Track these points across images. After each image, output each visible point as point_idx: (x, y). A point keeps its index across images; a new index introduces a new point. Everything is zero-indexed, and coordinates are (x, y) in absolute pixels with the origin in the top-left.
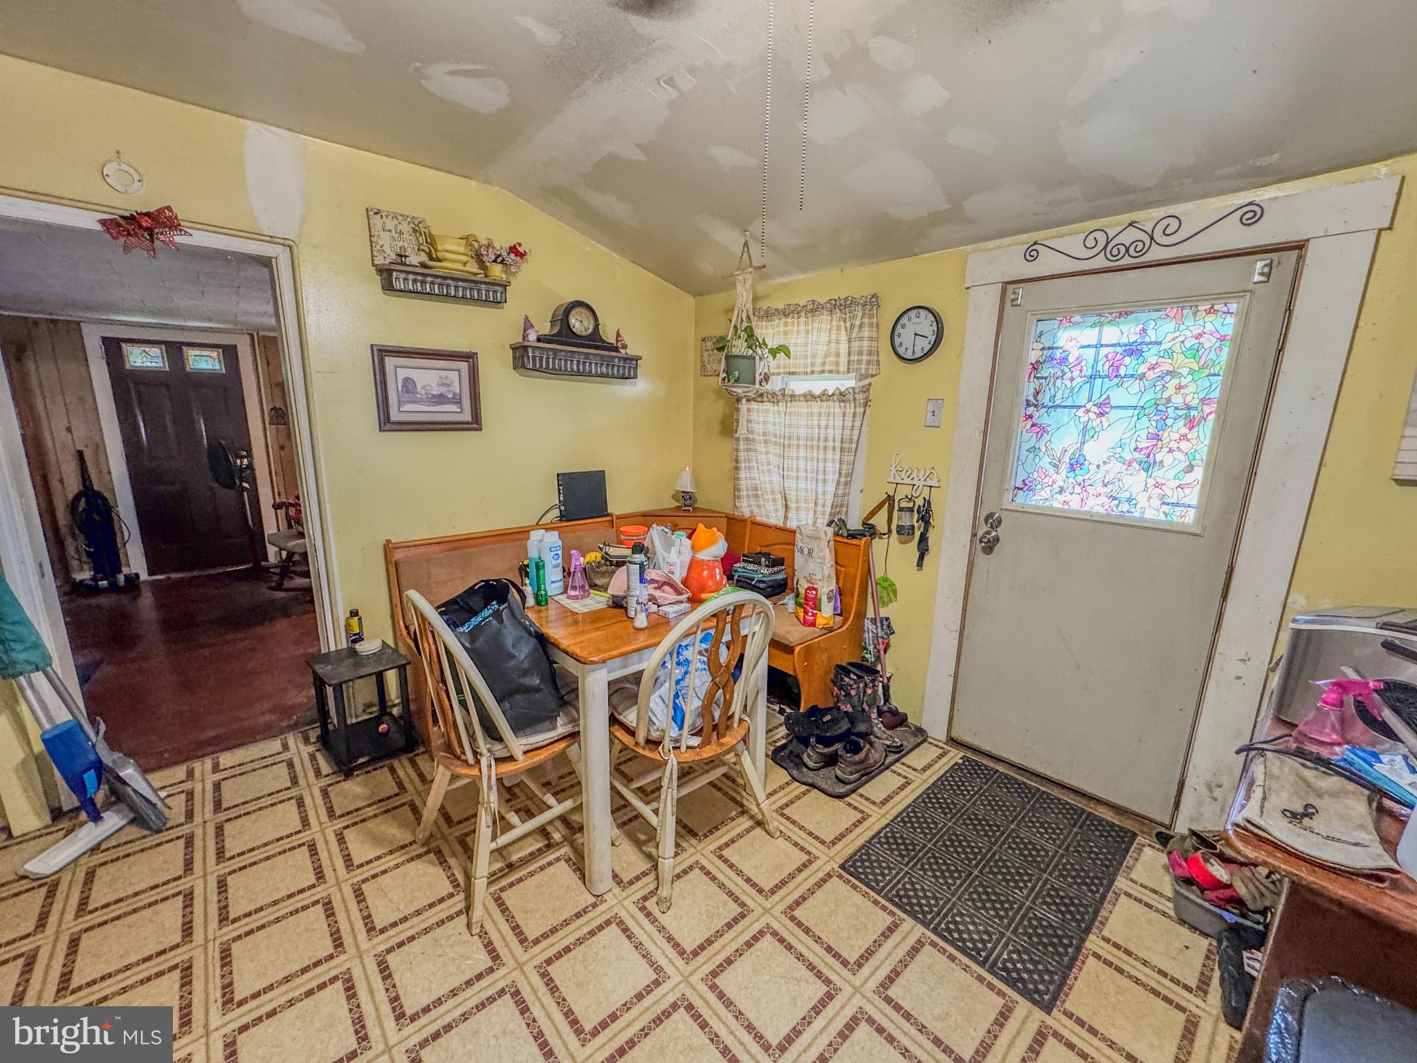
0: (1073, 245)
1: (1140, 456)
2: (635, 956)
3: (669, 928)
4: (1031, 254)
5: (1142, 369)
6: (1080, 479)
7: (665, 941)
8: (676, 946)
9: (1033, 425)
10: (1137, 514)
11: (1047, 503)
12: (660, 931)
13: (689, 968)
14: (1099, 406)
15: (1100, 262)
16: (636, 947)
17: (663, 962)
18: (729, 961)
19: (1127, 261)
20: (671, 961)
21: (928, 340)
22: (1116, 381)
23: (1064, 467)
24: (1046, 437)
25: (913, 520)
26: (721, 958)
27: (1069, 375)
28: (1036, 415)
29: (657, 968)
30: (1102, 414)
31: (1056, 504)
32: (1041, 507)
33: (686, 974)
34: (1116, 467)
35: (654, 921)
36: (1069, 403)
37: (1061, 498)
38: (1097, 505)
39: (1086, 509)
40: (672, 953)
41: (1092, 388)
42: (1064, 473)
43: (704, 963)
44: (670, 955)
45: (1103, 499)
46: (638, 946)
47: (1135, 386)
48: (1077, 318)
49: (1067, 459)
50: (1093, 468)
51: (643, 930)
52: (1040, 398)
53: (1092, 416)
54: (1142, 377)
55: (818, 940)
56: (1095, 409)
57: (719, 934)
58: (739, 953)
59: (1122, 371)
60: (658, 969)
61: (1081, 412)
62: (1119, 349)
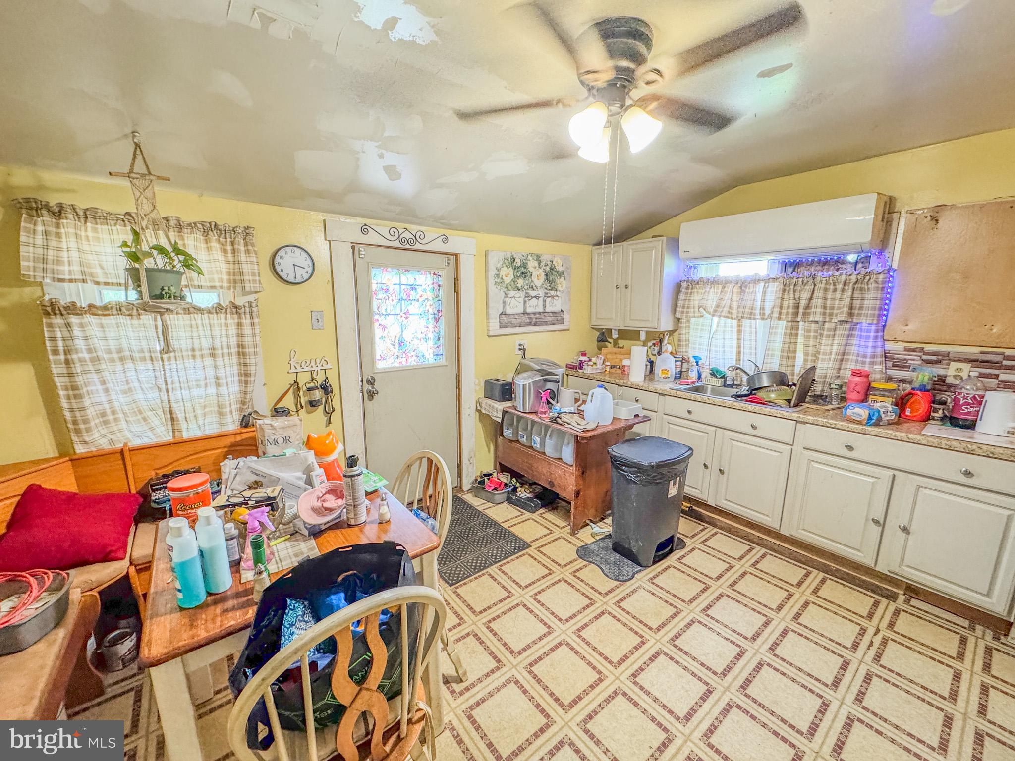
0: (385, 232)
1: (423, 336)
2: (497, 697)
3: (480, 675)
4: (364, 230)
5: (418, 297)
6: (404, 350)
7: (488, 679)
8: (492, 671)
9: (380, 324)
10: (427, 362)
11: (393, 365)
12: (481, 681)
13: (508, 664)
14: (405, 313)
15: (397, 244)
16: (492, 695)
17: (503, 679)
18: (505, 644)
19: (408, 246)
20: (503, 675)
21: (305, 270)
22: (410, 302)
23: (397, 345)
24: (387, 330)
25: (318, 395)
26: (503, 649)
27: (390, 298)
28: (380, 319)
29: (507, 683)
30: (407, 318)
31: (397, 365)
32: (391, 368)
33: (512, 666)
34: (416, 342)
35: (473, 685)
36: (393, 312)
37: (398, 361)
38: (413, 362)
39: (409, 364)
40: (497, 674)
41: (401, 304)
42: (397, 348)
43: (505, 657)
44: (499, 675)
45: (414, 358)
46: (491, 695)
47: (417, 304)
48: (389, 269)
49: (397, 341)
50: (408, 343)
51: (479, 692)
52: (380, 309)
53: (403, 318)
54: (418, 300)
55: (495, 604)
56: (404, 315)
57: (487, 648)
58: (500, 639)
59: (411, 298)
60: (508, 681)
61: (399, 317)
62: (409, 287)
